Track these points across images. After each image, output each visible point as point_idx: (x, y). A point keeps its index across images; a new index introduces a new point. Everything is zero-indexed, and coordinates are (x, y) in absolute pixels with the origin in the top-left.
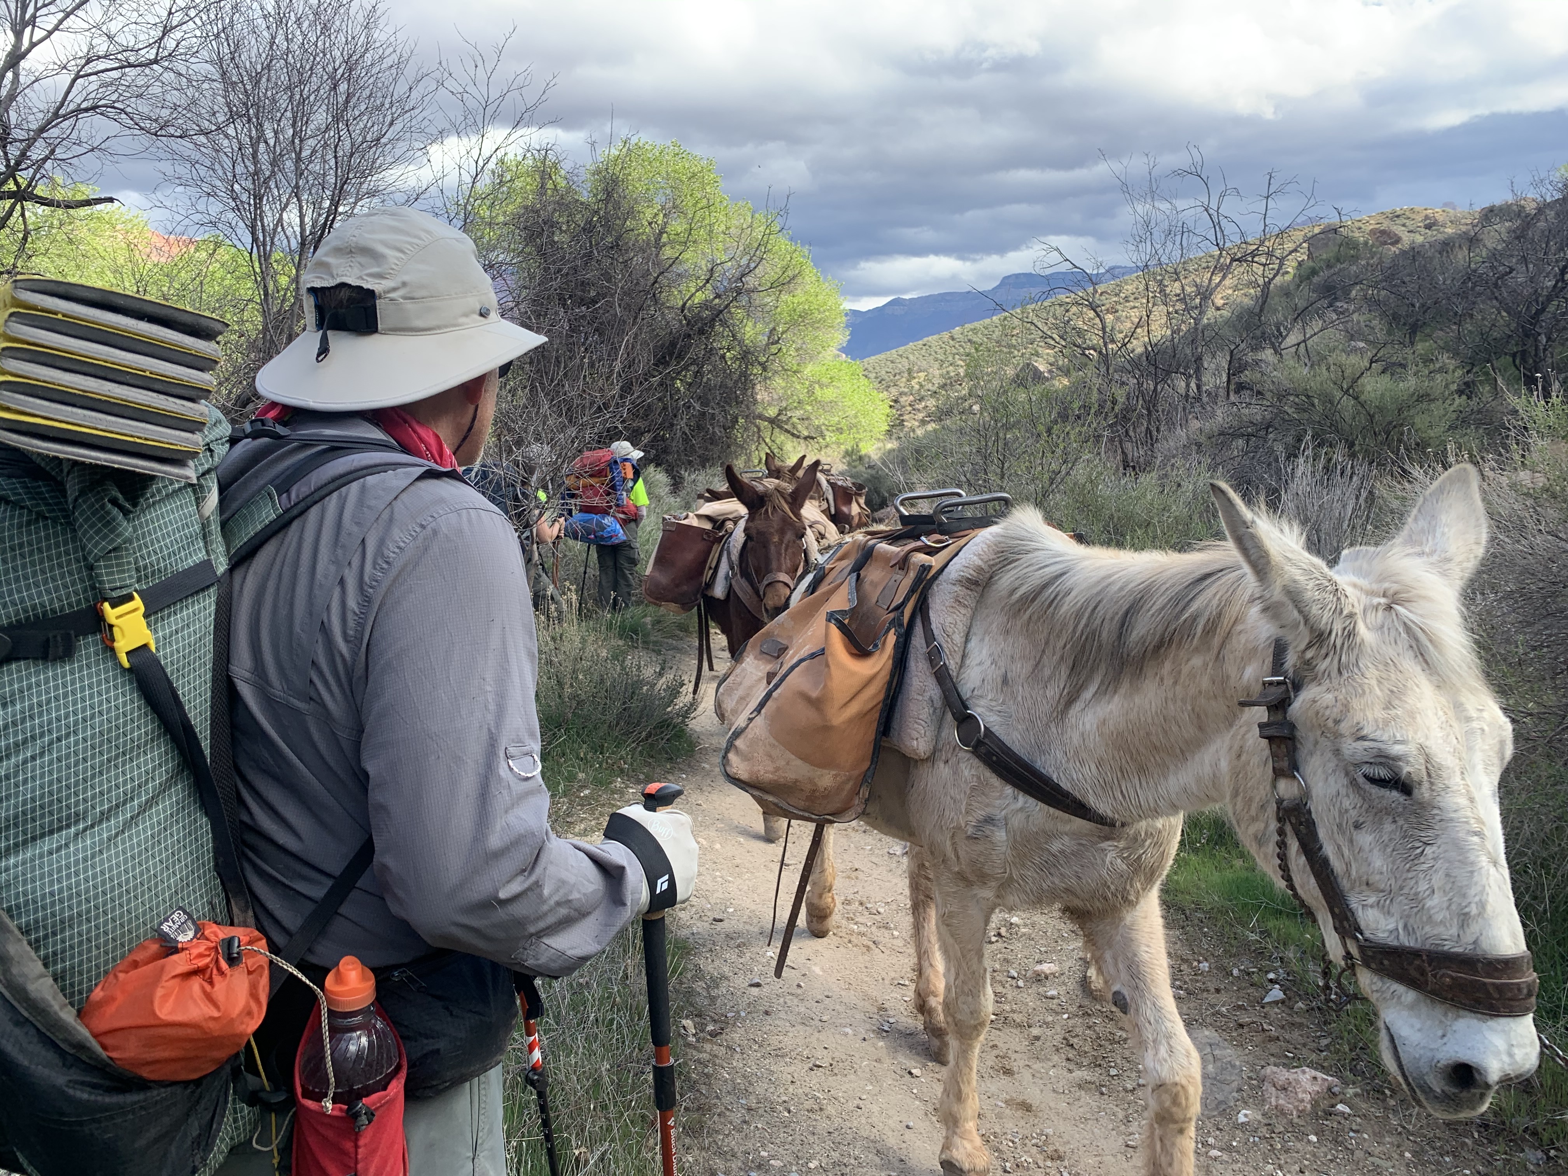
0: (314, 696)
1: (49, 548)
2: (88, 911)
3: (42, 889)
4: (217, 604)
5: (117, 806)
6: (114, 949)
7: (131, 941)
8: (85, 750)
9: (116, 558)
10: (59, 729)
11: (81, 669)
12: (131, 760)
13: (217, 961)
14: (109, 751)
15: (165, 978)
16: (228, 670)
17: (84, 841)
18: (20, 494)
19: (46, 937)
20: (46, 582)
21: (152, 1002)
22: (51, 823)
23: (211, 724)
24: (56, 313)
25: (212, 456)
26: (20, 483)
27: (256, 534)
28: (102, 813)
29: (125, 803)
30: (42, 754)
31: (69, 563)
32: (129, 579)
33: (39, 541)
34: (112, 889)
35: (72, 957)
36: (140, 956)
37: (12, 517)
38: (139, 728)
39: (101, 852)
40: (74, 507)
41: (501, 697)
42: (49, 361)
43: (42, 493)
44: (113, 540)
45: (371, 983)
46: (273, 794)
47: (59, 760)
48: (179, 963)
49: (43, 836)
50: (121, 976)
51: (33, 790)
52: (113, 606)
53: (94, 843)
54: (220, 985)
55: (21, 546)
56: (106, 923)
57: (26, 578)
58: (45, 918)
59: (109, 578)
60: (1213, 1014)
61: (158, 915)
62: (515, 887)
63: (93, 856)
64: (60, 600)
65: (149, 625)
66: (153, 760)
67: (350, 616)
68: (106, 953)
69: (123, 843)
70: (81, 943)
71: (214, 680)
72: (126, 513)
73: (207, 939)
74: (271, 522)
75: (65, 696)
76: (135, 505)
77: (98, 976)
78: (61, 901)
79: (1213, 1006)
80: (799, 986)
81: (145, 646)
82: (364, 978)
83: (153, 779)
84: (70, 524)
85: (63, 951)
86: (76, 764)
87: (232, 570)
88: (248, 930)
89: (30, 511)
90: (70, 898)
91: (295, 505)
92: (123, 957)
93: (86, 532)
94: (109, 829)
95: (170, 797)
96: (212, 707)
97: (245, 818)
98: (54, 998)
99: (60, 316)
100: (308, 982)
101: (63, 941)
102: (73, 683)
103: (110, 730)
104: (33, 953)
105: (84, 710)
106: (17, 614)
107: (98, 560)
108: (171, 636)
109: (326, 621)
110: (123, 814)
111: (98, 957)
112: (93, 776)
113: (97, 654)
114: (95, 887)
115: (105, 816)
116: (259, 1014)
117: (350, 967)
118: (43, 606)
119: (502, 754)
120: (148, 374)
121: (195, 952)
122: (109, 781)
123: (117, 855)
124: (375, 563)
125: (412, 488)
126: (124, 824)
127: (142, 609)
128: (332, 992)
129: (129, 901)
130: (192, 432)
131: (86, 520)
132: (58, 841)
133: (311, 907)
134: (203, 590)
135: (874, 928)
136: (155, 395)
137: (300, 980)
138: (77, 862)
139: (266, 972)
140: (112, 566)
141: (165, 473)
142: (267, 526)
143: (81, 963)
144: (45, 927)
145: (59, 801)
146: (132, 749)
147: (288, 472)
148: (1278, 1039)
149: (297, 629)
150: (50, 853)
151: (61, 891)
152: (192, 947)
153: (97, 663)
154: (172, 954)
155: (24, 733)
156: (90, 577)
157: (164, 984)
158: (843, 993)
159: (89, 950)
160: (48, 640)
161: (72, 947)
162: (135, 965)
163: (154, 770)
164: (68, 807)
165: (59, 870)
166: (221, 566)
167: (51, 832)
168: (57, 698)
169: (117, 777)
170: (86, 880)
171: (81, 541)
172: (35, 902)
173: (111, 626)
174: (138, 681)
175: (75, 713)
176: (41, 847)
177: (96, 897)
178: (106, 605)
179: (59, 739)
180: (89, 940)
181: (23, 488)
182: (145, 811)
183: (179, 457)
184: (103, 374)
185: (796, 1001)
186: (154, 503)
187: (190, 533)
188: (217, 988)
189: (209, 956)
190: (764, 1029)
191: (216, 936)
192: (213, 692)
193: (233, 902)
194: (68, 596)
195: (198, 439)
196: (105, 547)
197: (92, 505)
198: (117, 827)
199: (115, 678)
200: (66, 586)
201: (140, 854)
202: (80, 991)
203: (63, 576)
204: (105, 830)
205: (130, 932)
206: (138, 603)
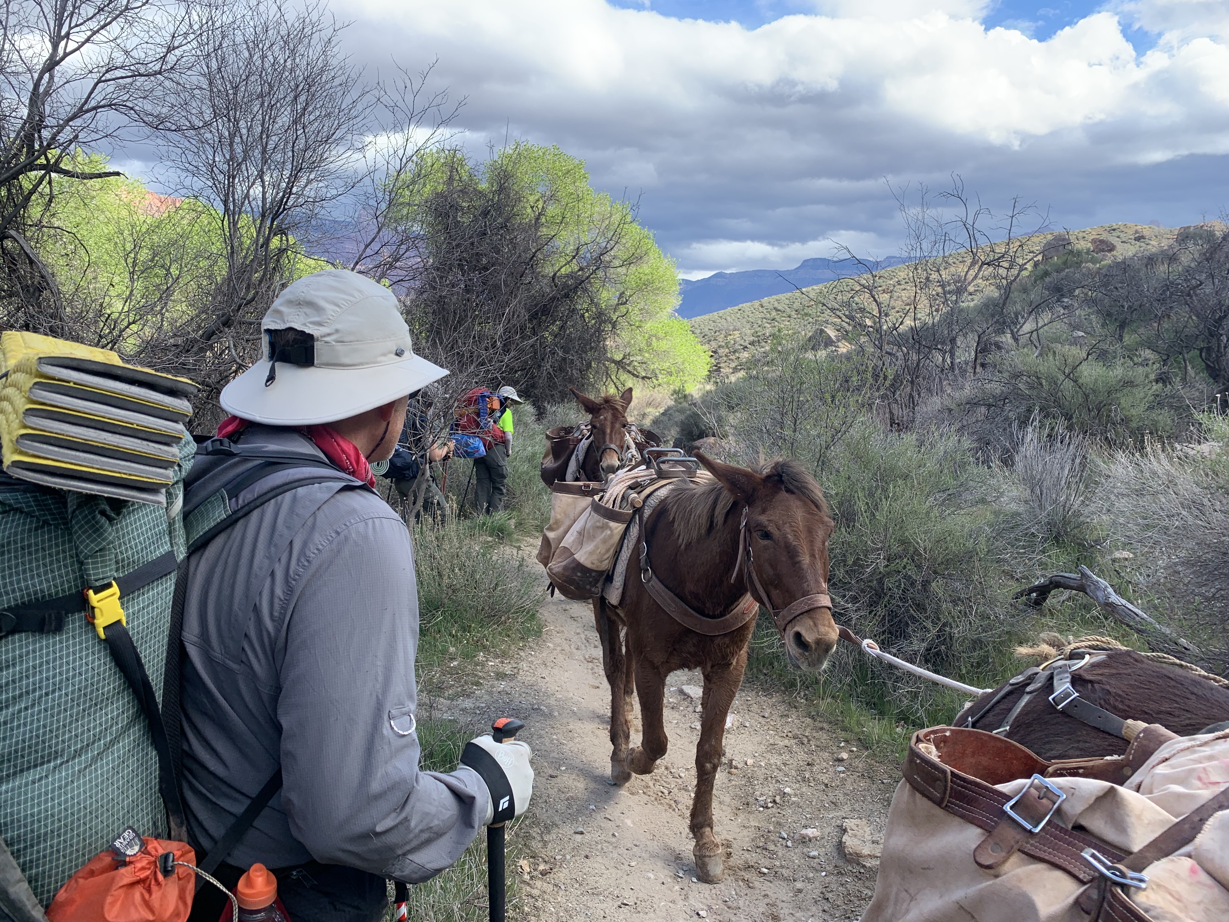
0: (244, 660)
1: (50, 547)
2: (59, 828)
3: (25, 811)
4: (176, 585)
5: (88, 745)
6: (77, 858)
7: (90, 852)
8: (66, 702)
9: (101, 556)
10: (47, 686)
11: (68, 640)
12: (101, 709)
13: (155, 872)
14: (85, 702)
15: (114, 888)
16: (180, 635)
17: (60, 772)
18: (31, 506)
19: (25, 848)
20: (46, 573)
21: (102, 908)
22: (36, 759)
23: (165, 678)
24: (69, 382)
25: (180, 471)
26: (32, 497)
27: (210, 530)
28: (75, 751)
29: (94, 743)
30: (33, 705)
31: (65, 558)
32: (110, 572)
33: (43, 542)
34: (79, 811)
35: (44, 864)
36: (96, 866)
37: (24, 524)
38: (109, 684)
39: (72, 782)
40: (72, 517)
41: (388, 671)
42: (61, 418)
43: (49, 505)
44: (100, 543)
45: (275, 885)
46: (209, 731)
47: (46, 710)
48: (126, 875)
49: (29, 768)
50: (81, 881)
51: (24, 733)
52: (96, 593)
53: (68, 775)
54: (156, 894)
55: (29, 546)
56: (72, 838)
57: (31, 570)
58: (26, 834)
59: (94, 573)
61: (113, 831)
62: (389, 823)
63: (66, 785)
64: (56, 586)
65: (122, 604)
66: (118, 709)
67: (276, 601)
68: (71, 861)
69: (90, 774)
70: (52, 853)
71: (170, 644)
72: (110, 519)
73: (149, 854)
74: (222, 521)
75: (55, 660)
76: (118, 514)
77: (63, 878)
78: (39, 821)
80: (614, 835)
81: (119, 622)
82: (268, 883)
83: (117, 723)
84: (68, 530)
85: (38, 859)
86: (59, 713)
87: (188, 557)
88: (181, 844)
89: (38, 520)
90: (46, 818)
92: (83, 863)
93: (80, 536)
94: (80, 763)
95: (129, 736)
96: (166, 665)
97: (186, 747)
98: (28, 900)
99: (72, 384)
100: (224, 890)
101: (38, 852)
102: (61, 650)
103: (86, 687)
104: (14, 863)
105: (68, 671)
106: (22, 597)
107: (86, 559)
108: (139, 612)
109: (258, 604)
110: (92, 752)
111: (64, 864)
112: (71, 723)
113: (80, 627)
114: (66, 810)
115: (78, 753)
116: (185, 914)
117: (258, 874)
118: (42, 591)
119: (386, 717)
120: (135, 426)
121: (139, 865)
122: (83, 726)
123: (85, 784)
124: (299, 560)
125: (332, 500)
126: (92, 759)
127: (118, 594)
128: (243, 894)
129: (91, 821)
130: (166, 468)
131: (80, 528)
132: (40, 773)
133: (232, 820)
134: (166, 575)
135: (676, 790)
136: (139, 441)
137: (219, 889)
138: (53, 790)
139: (193, 880)
140: (97, 563)
141: (143, 499)
142: (218, 524)
143: (51, 869)
144: (25, 841)
145: (44, 742)
146: (102, 701)
147: (239, 479)
149: (236, 607)
150: (34, 782)
151: (39, 813)
152: (137, 861)
153: (80, 635)
154: (121, 866)
155: (21, 689)
156: (80, 569)
157: (113, 893)
158: (648, 843)
159: (58, 859)
160: (44, 619)
161: (45, 857)
162: (92, 873)
163: (118, 716)
164: (50, 747)
165: (39, 796)
166: (181, 554)
167: (35, 766)
168: (48, 662)
169: (89, 722)
170: (60, 804)
171: (75, 543)
172: (19, 821)
173: (93, 608)
174: (110, 648)
175: (61, 674)
176: (27, 778)
177: (66, 817)
178: (91, 592)
179: (47, 694)
180: (58, 851)
181: (34, 501)
182: (108, 749)
183: (155, 487)
184: (100, 427)
185: (611, 847)
186: (133, 511)
187: (159, 530)
188: (154, 896)
189: (149, 869)
190: (584, 870)
191: (157, 851)
192: (168, 653)
193: (171, 818)
194: (62, 584)
195: (170, 472)
196: (92, 548)
197: (86, 516)
198: (87, 762)
199: (93, 646)
200: (61, 576)
201: (102, 782)
202: (49, 891)
203: (59, 569)
204: (77, 764)
205: (90, 844)
206: (115, 589)
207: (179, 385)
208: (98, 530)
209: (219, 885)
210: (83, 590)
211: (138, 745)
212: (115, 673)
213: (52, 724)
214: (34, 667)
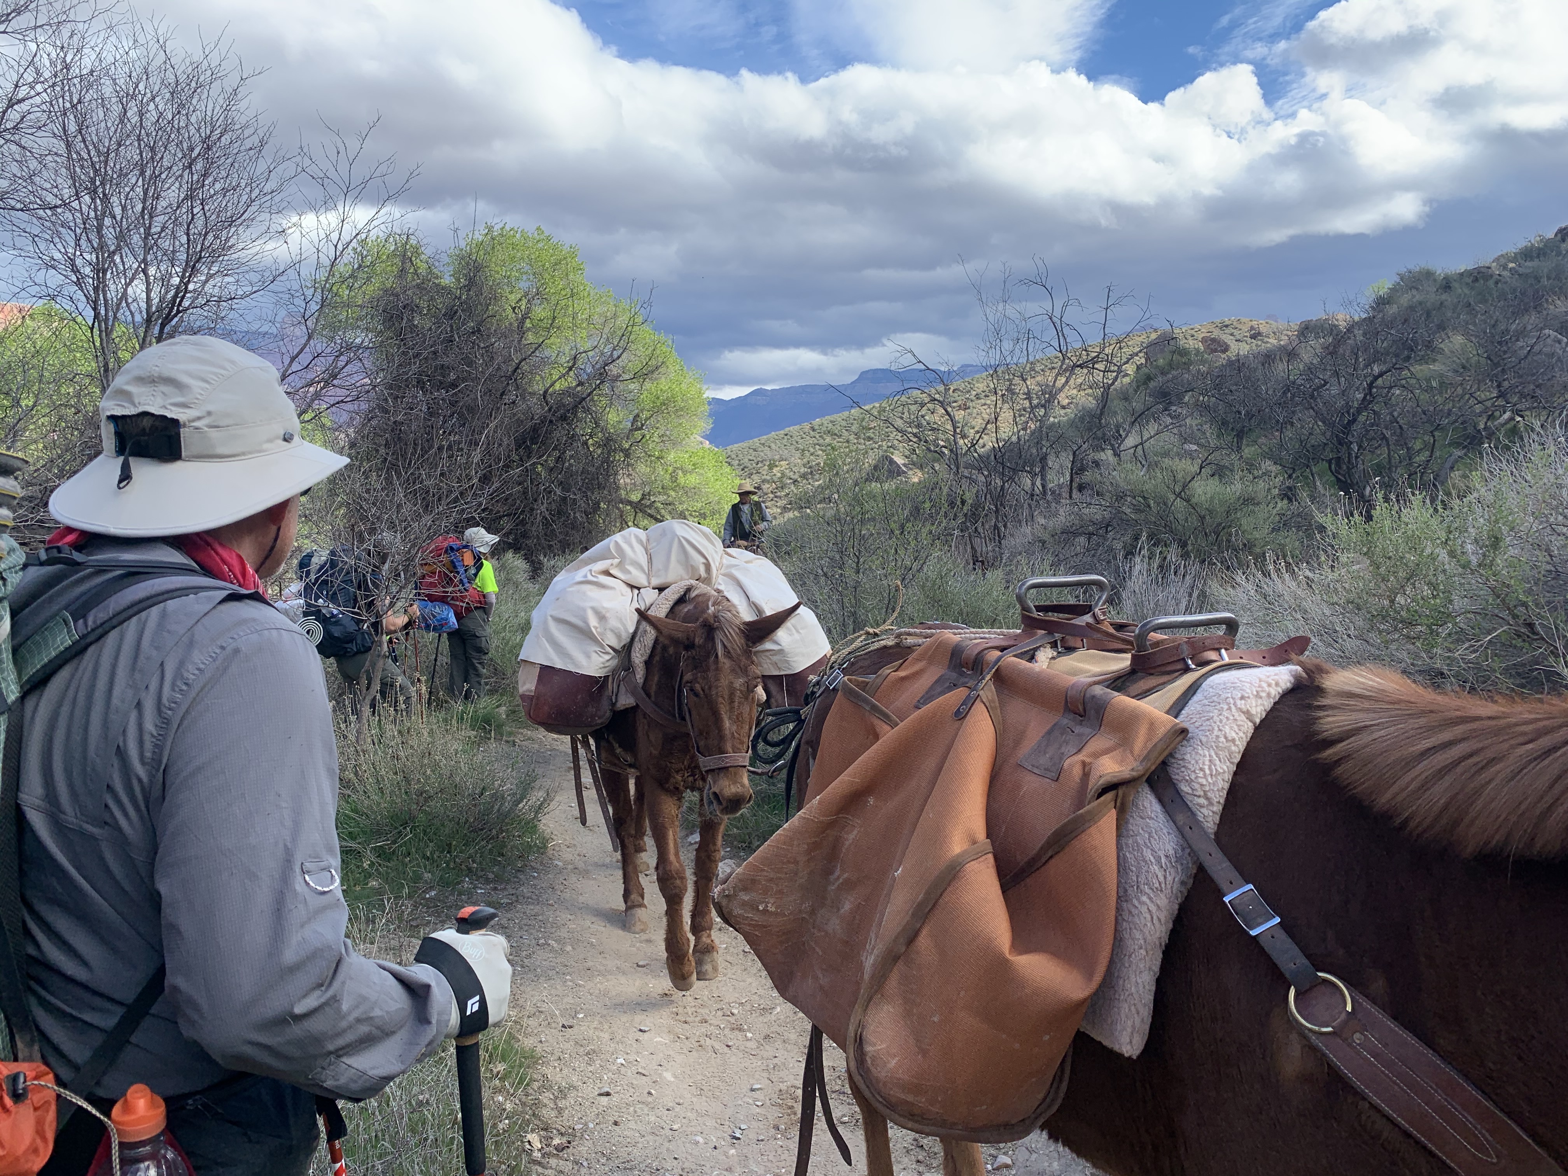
4: (7, 732)
16: (17, 798)
25: (4, 585)
27: (50, 661)
54: (5, 1123)
74: (66, 649)
80: (649, 1093)
82: (153, 1106)
87: (23, 698)
88: (34, 1065)
91: (93, 630)
116: (45, 1151)
117: (140, 1096)
128: (121, 1121)
135: (727, 1031)
139: (53, 1107)
142: (62, 653)
147: (84, 598)
158: (695, 1100)
166: (12, 694)
185: (646, 1109)
190: (612, 1141)
193: (17, 1038)
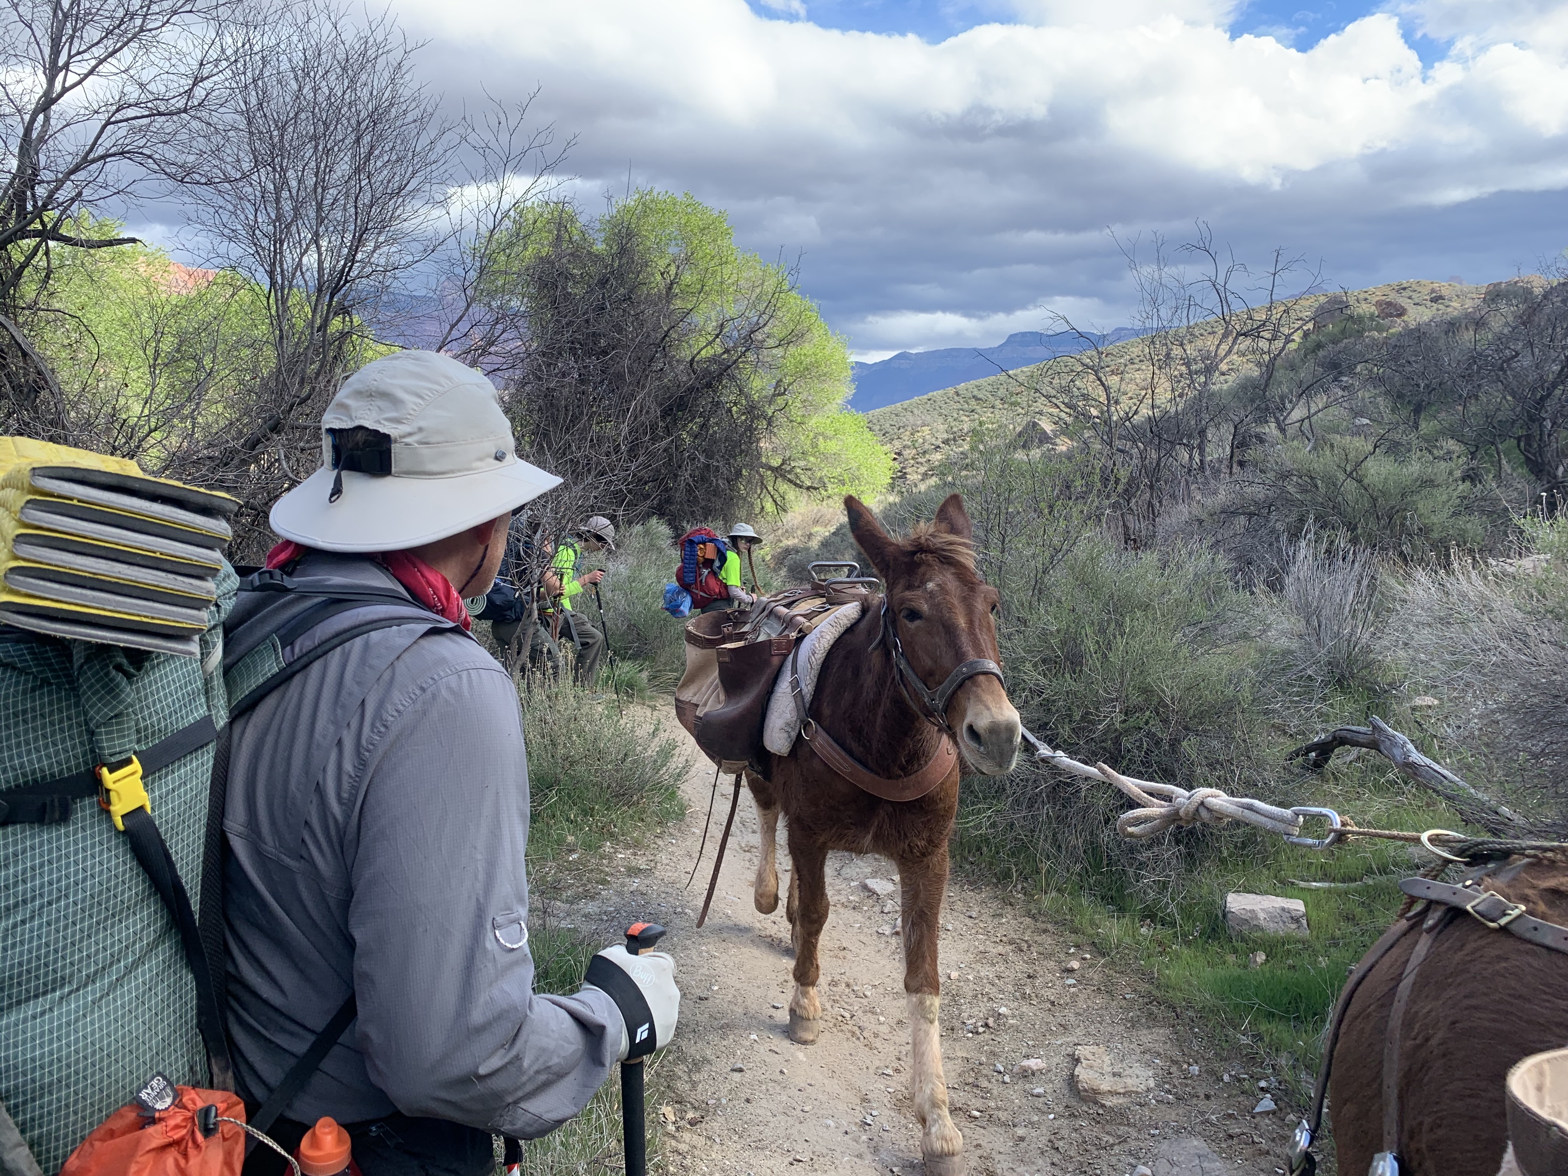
0: (306, 856)
1: (51, 713)
2: (68, 1076)
3: (24, 1054)
4: (215, 759)
5: (104, 968)
6: (92, 1114)
7: (108, 1106)
8: (75, 914)
9: (117, 724)
10: (50, 893)
11: (75, 833)
12: (120, 921)
13: (193, 1132)
14: (99, 913)
15: (140, 1153)
16: (222, 824)
17: (69, 1004)
18: (26, 661)
19: (25, 1103)
20: (46, 747)
22: (37, 987)
23: (202, 880)
24: (71, 499)
25: (218, 612)
26: (27, 649)
27: (258, 687)
28: (88, 976)
29: (111, 964)
30: (32, 918)
31: (70, 728)
32: (130, 744)
33: (42, 706)
34: (94, 1053)
35: (50, 1123)
36: (117, 1124)
37: (17, 684)
38: (130, 889)
39: (84, 1016)
40: (79, 674)
41: (492, 865)
42: (62, 546)
43: (49, 658)
44: (115, 707)
45: (347, 1146)
46: (260, 947)
47: (49, 924)
48: (155, 1136)
49: (28, 1000)
50: (97, 1144)
51: (21, 954)
52: (111, 771)
53: (78, 1007)
54: (194, 1160)
55: (24, 712)
56: (85, 1088)
57: (28, 743)
58: (25, 1084)
59: (109, 745)
60: (1203, 1123)
61: (138, 1078)
62: (495, 1062)
63: (77, 1020)
64: (59, 764)
65: (146, 785)
66: (142, 920)
67: (345, 778)
68: (84, 1118)
69: (108, 1005)
70: (59, 1109)
71: (209, 835)
72: (129, 676)
73: (185, 1107)
74: (273, 676)
75: (59, 859)
76: (139, 669)
77: (74, 1141)
78: (42, 1067)
79: (1202, 1113)
80: (781, 1072)
81: (141, 808)
82: (339, 1141)
83: (141, 940)
84: (74, 690)
85: (41, 1116)
86: (66, 927)
88: (226, 1094)
89: (35, 678)
90: (51, 1063)
91: (299, 658)
92: (100, 1121)
93: (89, 698)
94: (94, 992)
95: (157, 956)
96: (204, 862)
97: (231, 969)
98: (30, 1169)
99: (75, 502)
100: (283, 1152)
101: (41, 1107)
102: (67, 845)
103: (100, 893)
104: (11, 1122)
105: (76, 873)
106: (16, 778)
107: (97, 727)
108: (167, 795)
109: (321, 782)
110: (109, 976)
111: (75, 1123)
112: (81, 940)
113: (92, 816)
114: (77, 1052)
115: (91, 979)
117: (327, 1130)
118: (42, 770)
119: (489, 926)
120: (158, 555)
121: (172, 1123)
122: (97, 944)
123: (100, 1018)
124: (373, 725)
125: (415, 647)
126: (109, 987)
127: (140, 772)
128: (307, 1157)
129: (109, 1066)
130: (199, 609)
131: (90, 687)
132: (42, 1005)
133: (292, 1062)
134: (202, 747)
135: (860, 1013)
136: (164, 574)
137: (275, 1151)
138: (60, 1027)
139: (242, 1139)
140: (112, 732)
141: (170, 649)
142: (269, 680)
143: (58, 1129)
144: (24, 1093)
145: (46, 965)
146: (121, 911)
147: (293, 622)
148: (1268, 1153)
149: (293, 786)
150: (34, 1017)
151: (42, 1056)
152: (170, 1117)
153: (92, 826)
154: (149, 1124)
155: (16, 897)
156: (91, 741)
157: (139, 1159)
158: (826, 1081)
159: (67, 1116)
160: (44, 805)
161: (50, 1113)
162: (112, 1134)
163: (142, 930)
164: (55, 971)
165: (42, 1035)
166: (221, 719)
167: (36, 996)
168: (50, 862)
169: (105, 939)
170: (68, 1045)
171: (84, 707)
172: (16, 1067)
173: (108, 791)
174: (131, 842)
175: (67, 877)
176: (25, 1012)
177: (77, 1062)
178: (105, 770)
179: (50, 903)
180: (67, 1106)
181: (30, 654)
182: (131, 972)
183: (184, 633)
184: (113, 556)
185: (778, 1088)
186: (158, 664)
187: (193, 689)
188: (191, 1162)
189: (185, 1127)
190: (745, 1119)
191: (195, 1104)
192: (206, 847)
193: (213, 1061)
194: (68, 760)
195: (204, 614)
196: (106, 714)
197: (97, 673)
198: (102, 990)
199: (109, 840)
200: (66, 751)
201: (123, 1016)
202: (56, 1158)
203: (63, 741)
204: (90, 993)
205: (108, 1096)
206: (136, 766)
207: (215, 499)
208: (112, 690)
209: (275, 1146)
210: (94, 767)
211: (169, 966)
212: (138, 875)
213: (57, 941)
214: (33, 869)
